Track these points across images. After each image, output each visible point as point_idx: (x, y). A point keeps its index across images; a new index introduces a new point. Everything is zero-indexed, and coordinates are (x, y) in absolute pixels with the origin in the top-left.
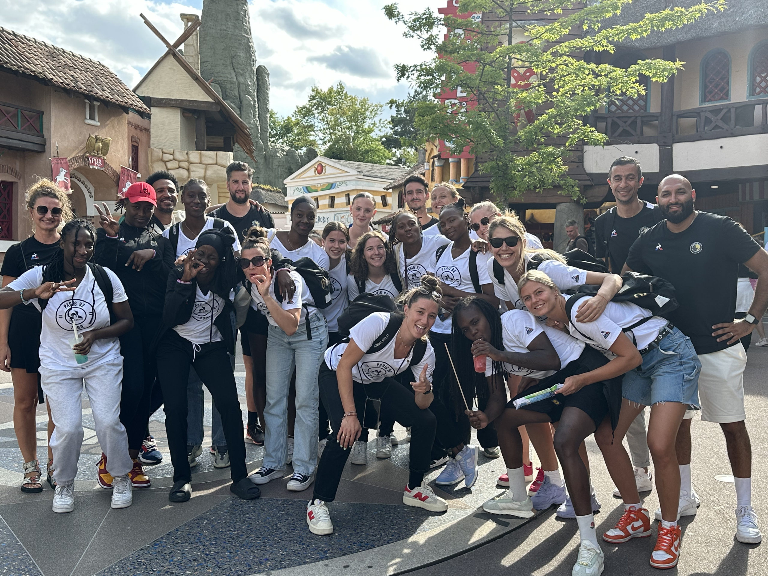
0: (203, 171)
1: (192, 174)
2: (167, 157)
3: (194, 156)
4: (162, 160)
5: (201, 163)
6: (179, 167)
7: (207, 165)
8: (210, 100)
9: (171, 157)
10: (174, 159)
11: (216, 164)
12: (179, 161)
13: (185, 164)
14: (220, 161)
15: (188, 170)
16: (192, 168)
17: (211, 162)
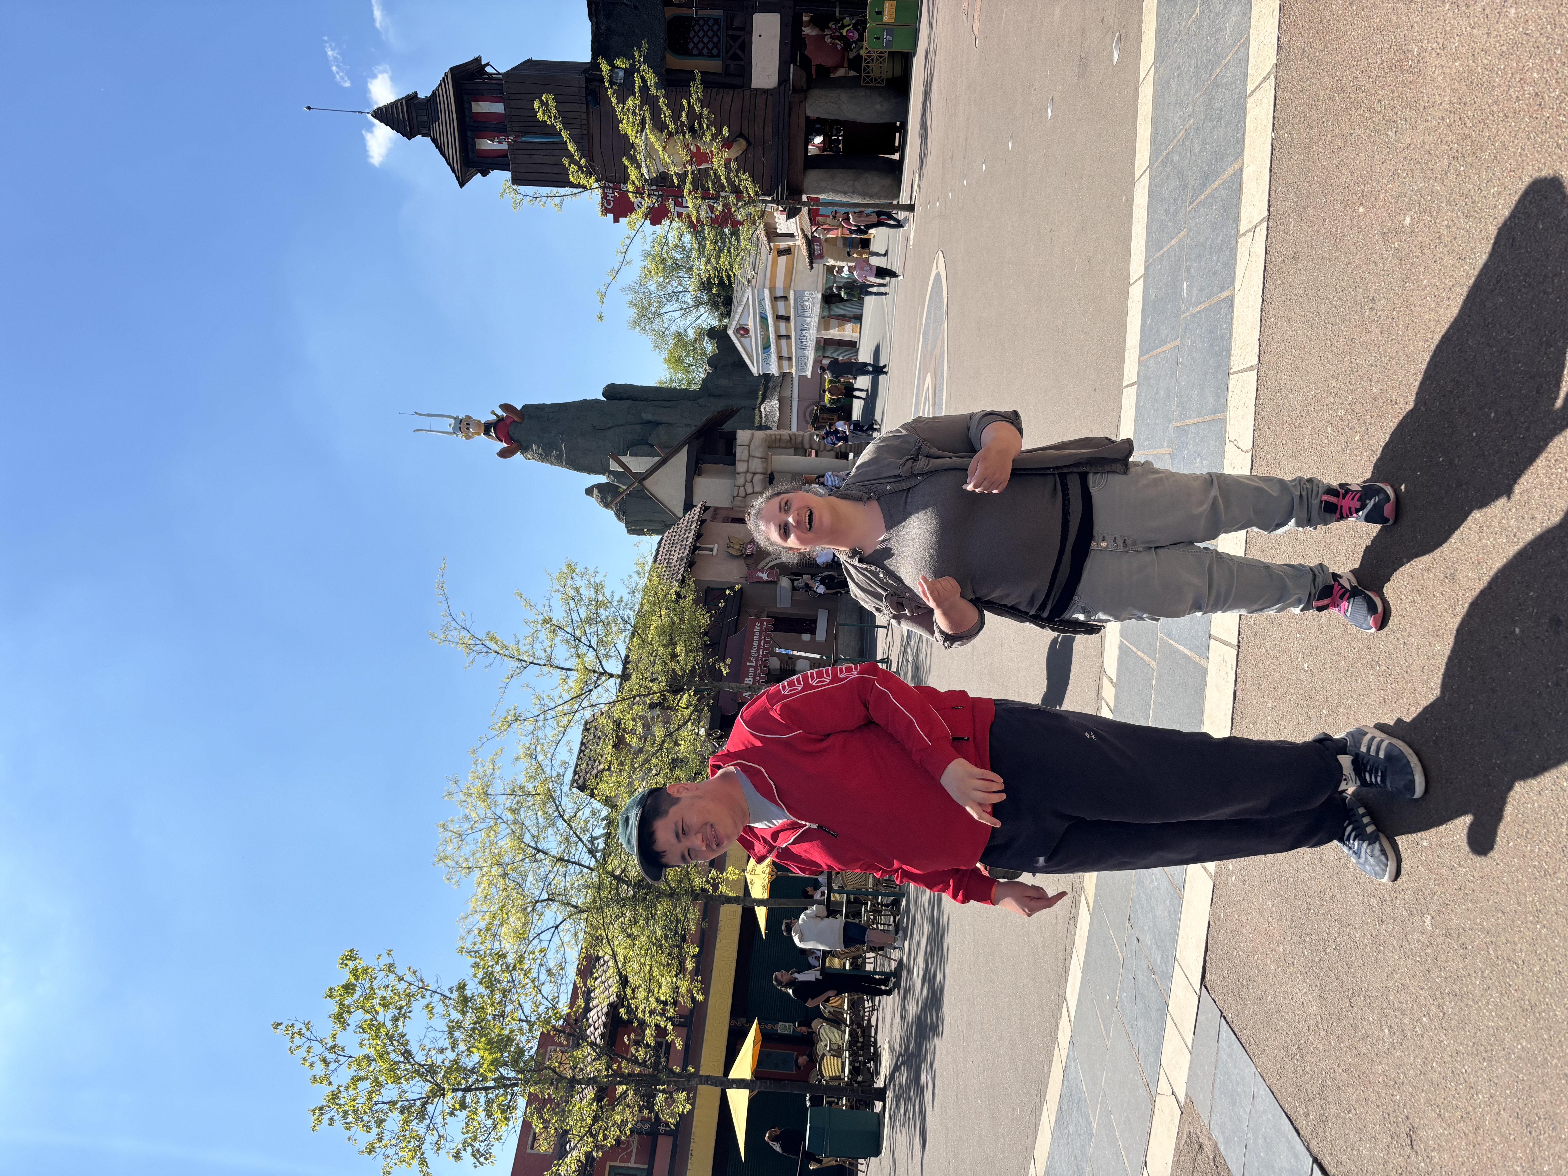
0: (756, 460)
1: (759, 470)
2: (742, 493)
3: (741, 467)
4: (744, 497)
5: (748, 461)
6: (752, 481)
7: (749, 455)
8: (686, 449)
9: (742, 489)
10: (744, 486)
11: (749, 446)
12: (746, 481)
13: (749, 476)
14: (746, 443)
15: (754, 474)
16: (752, 469)
17: (746, 452)
